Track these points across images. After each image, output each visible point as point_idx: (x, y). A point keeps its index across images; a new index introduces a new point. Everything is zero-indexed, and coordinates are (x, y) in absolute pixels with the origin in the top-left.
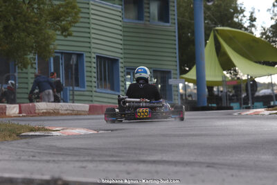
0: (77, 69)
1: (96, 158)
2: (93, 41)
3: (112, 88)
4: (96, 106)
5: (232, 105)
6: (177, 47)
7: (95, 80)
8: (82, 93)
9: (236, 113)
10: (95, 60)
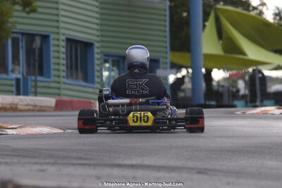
0: (41, 54)
1: (60, 161)
2: (63, 19)
3: (86, 79)
4: (65, 101)
6: (168, 29)
7: (64, 68)
8: (46, 84)
9: (239, 111)
10: (64, 44)
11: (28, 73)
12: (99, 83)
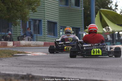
1: (47, 66)
2: (46, 14)
6: (83, 17)
7: (47, 31)
10: (46, 23)
11: (34, 33)
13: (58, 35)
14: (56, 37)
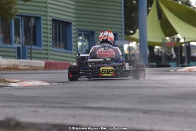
0: (35, 30)
1: (48, 105)
2: (49, 6)
3: (66, 47)
4: (51, 63)
5: (170, 64)
6: (123, 12)
7: (51, 40)
8: (39, 51)
9: (172, 70)
10: (50, 23)
11: (26, 44)
12: (75, 50)
13: (74, 48)
14: (70, 52)
